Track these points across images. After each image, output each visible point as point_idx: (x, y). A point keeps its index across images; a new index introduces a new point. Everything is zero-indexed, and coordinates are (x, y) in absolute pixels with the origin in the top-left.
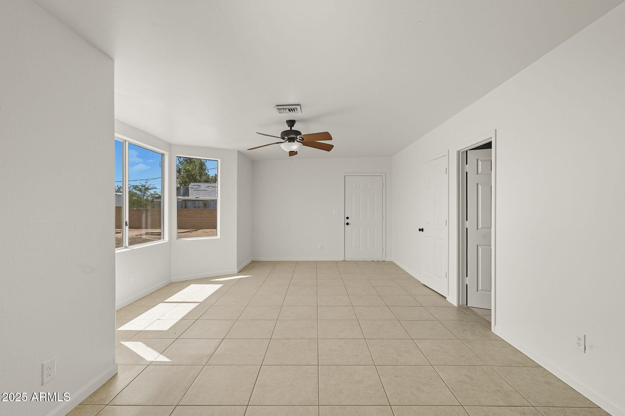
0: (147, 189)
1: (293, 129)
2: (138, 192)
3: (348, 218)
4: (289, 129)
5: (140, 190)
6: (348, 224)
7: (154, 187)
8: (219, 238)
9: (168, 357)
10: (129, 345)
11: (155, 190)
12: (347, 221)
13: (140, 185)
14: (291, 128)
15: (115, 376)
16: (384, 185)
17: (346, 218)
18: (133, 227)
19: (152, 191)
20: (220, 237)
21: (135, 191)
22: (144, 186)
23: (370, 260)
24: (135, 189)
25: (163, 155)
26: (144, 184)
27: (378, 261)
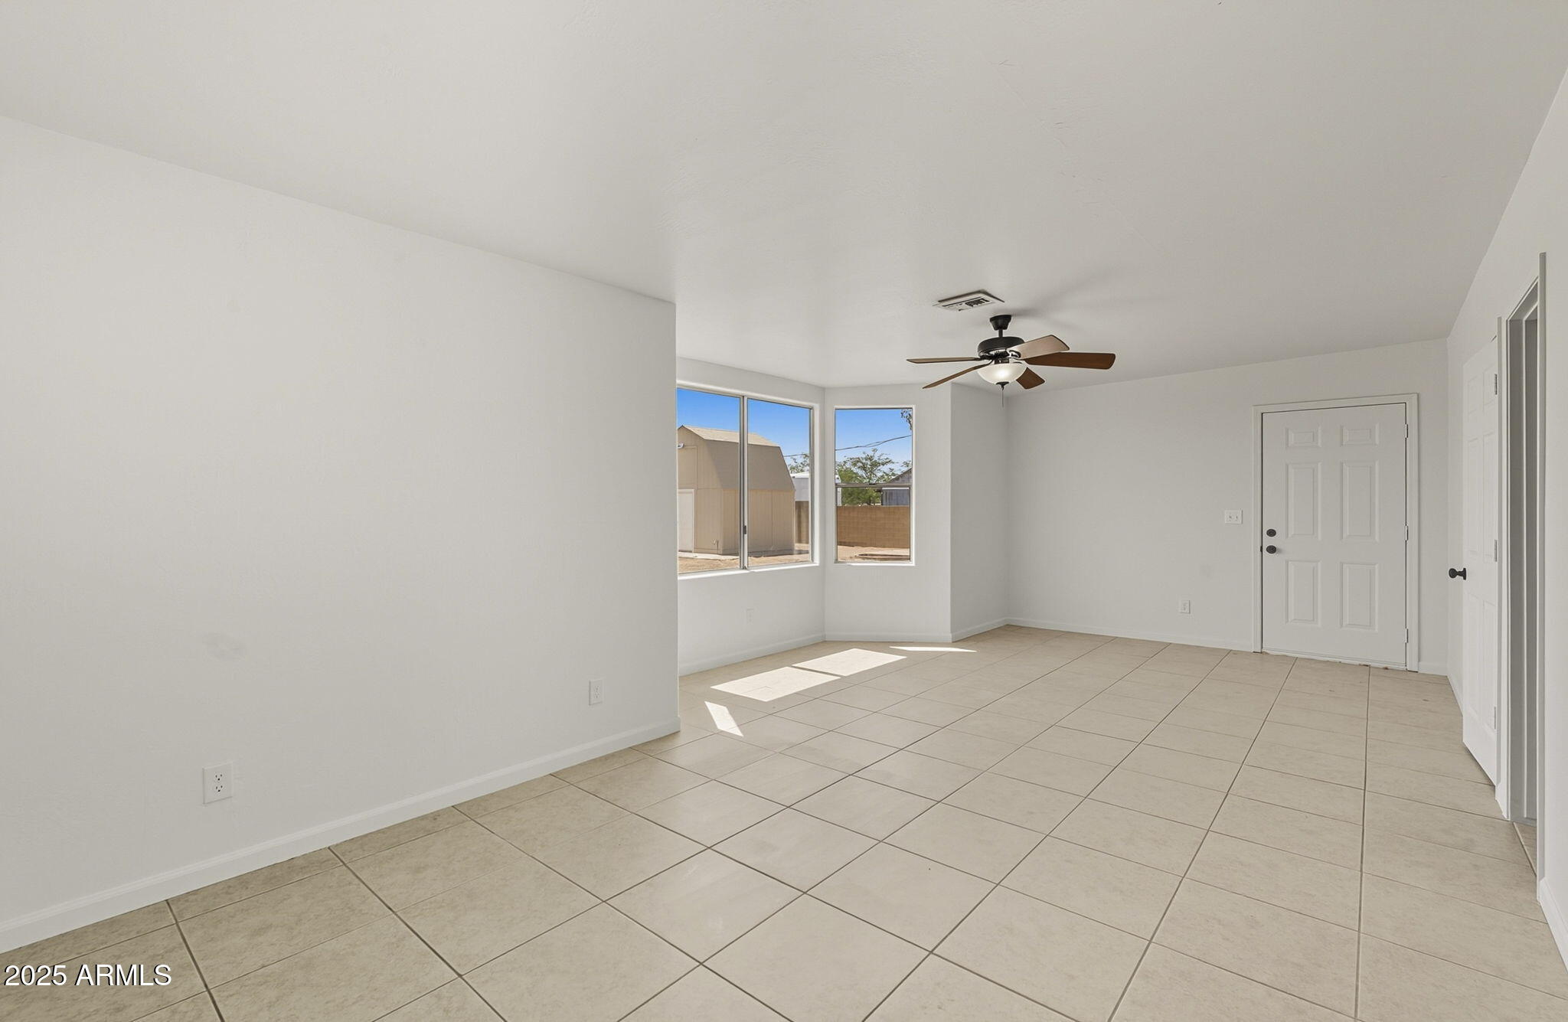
0: (875, 465)
1: (1006, 333)
2: (861, 472)
3: (1272, 533)
4: (996, 334)
5: (864, 468)
6: (1272, 549)
7: (887, 460)
8: (913, 565)
9: (742, 732)
10: (711, 707)
11: (889, 466)
12: (1269, 541)
13: (864, 456)
14: (1001, 333)
15: (676, 734)
16: (1413, 431)
17: (1265, 532)
18: (845, 542)
19: (885, 468)
20: (916, 564)
21: (855, 470)
22: (871, 459)
23: (1358, 663)
24: (855, 465)
25: (811, 409)
26: (871, 453)
27: (1386, 668)
